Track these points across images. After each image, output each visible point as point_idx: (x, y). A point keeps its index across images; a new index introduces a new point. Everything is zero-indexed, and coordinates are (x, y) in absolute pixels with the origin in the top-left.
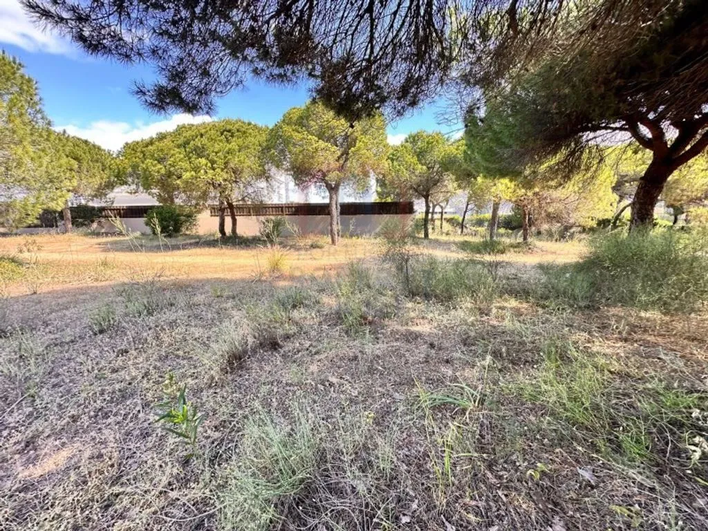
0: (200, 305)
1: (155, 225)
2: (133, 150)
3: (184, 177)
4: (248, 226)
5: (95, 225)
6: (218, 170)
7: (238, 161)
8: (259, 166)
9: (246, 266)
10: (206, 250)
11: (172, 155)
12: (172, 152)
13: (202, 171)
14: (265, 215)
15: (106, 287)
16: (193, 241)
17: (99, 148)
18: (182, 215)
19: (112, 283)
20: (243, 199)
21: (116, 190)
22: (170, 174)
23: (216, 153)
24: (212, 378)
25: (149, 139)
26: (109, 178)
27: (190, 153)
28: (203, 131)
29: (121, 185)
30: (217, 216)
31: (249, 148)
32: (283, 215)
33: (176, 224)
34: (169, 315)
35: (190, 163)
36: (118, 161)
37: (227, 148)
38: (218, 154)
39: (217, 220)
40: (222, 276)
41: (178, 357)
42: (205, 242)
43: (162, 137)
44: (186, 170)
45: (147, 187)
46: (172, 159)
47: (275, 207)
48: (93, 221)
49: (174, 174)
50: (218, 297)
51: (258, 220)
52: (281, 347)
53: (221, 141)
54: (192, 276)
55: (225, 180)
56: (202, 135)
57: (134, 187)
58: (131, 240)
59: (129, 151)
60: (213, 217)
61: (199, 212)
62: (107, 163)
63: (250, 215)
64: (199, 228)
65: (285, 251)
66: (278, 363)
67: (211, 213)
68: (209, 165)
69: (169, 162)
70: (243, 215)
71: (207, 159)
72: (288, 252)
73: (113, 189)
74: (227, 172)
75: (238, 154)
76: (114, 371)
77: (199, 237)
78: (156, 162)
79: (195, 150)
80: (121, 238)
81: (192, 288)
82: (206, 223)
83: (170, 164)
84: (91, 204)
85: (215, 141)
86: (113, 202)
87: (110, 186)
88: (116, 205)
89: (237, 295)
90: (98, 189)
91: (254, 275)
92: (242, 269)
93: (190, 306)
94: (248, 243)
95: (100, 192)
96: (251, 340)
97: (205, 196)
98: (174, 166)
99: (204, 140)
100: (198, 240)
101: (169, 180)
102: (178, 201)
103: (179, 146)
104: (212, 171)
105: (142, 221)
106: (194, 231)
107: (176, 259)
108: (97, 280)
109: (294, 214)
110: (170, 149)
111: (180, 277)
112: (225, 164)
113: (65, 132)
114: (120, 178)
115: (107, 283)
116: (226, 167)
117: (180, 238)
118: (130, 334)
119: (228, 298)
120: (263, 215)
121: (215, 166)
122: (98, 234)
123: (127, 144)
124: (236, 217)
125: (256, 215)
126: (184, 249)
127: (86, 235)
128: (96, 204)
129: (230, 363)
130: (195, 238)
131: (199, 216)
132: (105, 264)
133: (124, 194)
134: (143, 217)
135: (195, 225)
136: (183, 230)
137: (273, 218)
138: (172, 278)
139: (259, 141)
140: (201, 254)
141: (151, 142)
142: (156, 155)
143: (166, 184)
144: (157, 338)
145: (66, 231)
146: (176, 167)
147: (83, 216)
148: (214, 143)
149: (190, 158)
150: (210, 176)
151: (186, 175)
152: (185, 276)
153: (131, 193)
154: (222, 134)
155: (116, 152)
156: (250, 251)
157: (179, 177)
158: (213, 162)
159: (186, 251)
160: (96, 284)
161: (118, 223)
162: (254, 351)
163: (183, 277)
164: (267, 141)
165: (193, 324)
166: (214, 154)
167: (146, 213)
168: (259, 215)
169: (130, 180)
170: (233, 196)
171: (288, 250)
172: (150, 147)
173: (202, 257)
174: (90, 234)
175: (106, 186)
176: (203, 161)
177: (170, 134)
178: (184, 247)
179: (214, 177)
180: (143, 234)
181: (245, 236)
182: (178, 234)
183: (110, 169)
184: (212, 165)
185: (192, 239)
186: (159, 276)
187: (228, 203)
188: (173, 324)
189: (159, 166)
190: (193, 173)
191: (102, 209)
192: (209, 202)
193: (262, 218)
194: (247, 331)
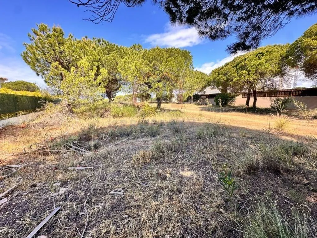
0: (234, 138)
1: (219, 102)
2: (215, 72)
3: (233, 81)
4: (263, 103)
5: (199, 101)
6: (251, 75)
7: (264, 68)
8: (278, 69)
9: (259, 124)
10: (238, 113)
11: (230, 71)
12: (230, 70)
13: (243, 77)
14: (277, 96)
15: (201, 123)
16: (232, 109)
17: (204, 74)
18: (229, 97)
19: (203, 122)
20: (263, 88)
21: (207, 88)
22: (228, 80)
23: (252, 66)
24: (239, 173)
25: (221, 67)
26: (205, 84)
27: (238, 69)
28: (246, 57)
29: (209, 86)
30: (246, 97)
31: (273, 60)
32: (290, 96)
33: (226, 101)
34: (222, 139)
35: (238, 73)
36: (209, 78)
37: (258, 63)
38: (253, 67)
39: (245, 99)
40: (246, 127)
41: (224, 157)
42: (238, 109)
43: (227, 65)
44: (235, 77)
45: (218, 86)
46: (230, 73)
47: (284, 92)
48: (198, 100)
49: (229, 80)
50: (243, 136)
51: (270, 99)
52: (283, 175)
53: (255, 60)
54: (231, 124)
55: (254, 79)
56: (245, 59)
57: (213, 86)
58: (209, 107)
59: (213, 73)
60: (243, 98)
61: (238, 95)
62: (206, 78)
63: (265, 97)
64: (235, 103)
65: (290, 119)
66: (279, 182)
67: (243, 96)
68: (247, 73)
69: (228, 75)
70: (261, 97)
71: (246, 70)
72: (293, 119)
73: (206, 88)
74: (256, 75)
75: (264, 64)
76: (203, 153)
77: (235, 107)
78: (223, 76)
79: (241, 67)
80: (206, 106)
81: (231, 129)
82: (240, 101)
83: (229, 76)
84: (199, 94)
85: (252, 60)
86: (205, 93)
87: (205, 87)
88: (206, 94)
89: (254, 138)
90: (202, 88)
91: (265, 129)
92: (257, 125)
93: (230, 137)
94: (262, 112)
95: (202, 90)
96: (261, 163)
97: (242, 88)
98: (230, 76)
99: (247, 62)
100: (234, 108)
101: (227, 82)
102: (229, 91)
103: (233, 67)
104: (248, 76)
105: (213, 99)
106: (233, 104)
107: (225, 116)
108: (198, 120)
109: (299, 95)
110: (230, 69)
111: (226, 124)
112: (256, 71)
113: (197, 70)
114: (209, 84)
115: (201, 122)
116: (256, 73)
117: (226, 107)
118: (208, 142)
119: (249, 138)
120: (274, 96)
121: (250, 73)
122: (199, 104)
123: (213, 70)
124: (257, 98)
125: (269, 97)
126: (228, 112)
127: (196, 104)
128: (200, 94)
129: (249, 170)
130: (233, 108)
131: (237, 98)
132: (201, 115)
133: (209, 90)
134: (214, 98)
135: (234, 102)
136: (228, 103)
137: (282, 98)
138: (223, 124)
139: (280, 54)
140: (235, 115)
141: (222, 68)
142: (223, 73)
143: (225, 85)
144: (217, 146)
145: (191, 103)
146: (231, 77)
147: (196, 98)
148: (251, 61)
149: (238, 71)
150: (246, 78)
151: (235, 79)
152: (228, 124)
153: (211, 89)
154: (256, 56)
155: (209, 74)
156: (262, 116)
157: (232, 81)
158: (249, 71)
159: (229, 113)
160: (198, 121)
161: (207, 100)
162: (263, 170)
163: (227, 124)
164: (287, 52)
165: (231, 145)
166: (251, 67)
167: (215, 96)
168: (272, 96)
169: (212, 84)
170: (257, 87)
171: (293, 118)
172: (222, 70)
173: (235, 116)
174: (197, 104)
175: (204, 87)
176: (244, 71)
177: (230, 62)
178: (229, 111)
179: (248, 79)
180: (213, 105)
181: (260, 108)
182: (226, 105)
183: (206, 81)
184: (248, 73)
185: (232, 108)
186: (219, 122)
187: (253, 91)
188: (223, 143)
189: (224, 77)
190: (238, 78)
191: (201, 95)
192: (244, 91)
193: (274, 98)
194: (260, 158)
